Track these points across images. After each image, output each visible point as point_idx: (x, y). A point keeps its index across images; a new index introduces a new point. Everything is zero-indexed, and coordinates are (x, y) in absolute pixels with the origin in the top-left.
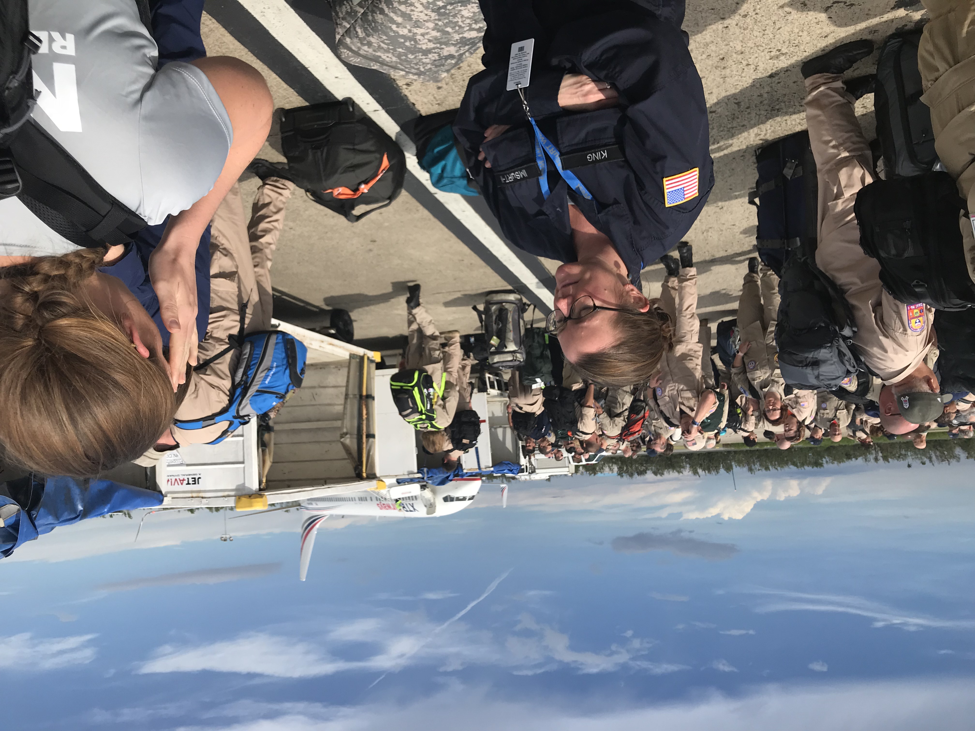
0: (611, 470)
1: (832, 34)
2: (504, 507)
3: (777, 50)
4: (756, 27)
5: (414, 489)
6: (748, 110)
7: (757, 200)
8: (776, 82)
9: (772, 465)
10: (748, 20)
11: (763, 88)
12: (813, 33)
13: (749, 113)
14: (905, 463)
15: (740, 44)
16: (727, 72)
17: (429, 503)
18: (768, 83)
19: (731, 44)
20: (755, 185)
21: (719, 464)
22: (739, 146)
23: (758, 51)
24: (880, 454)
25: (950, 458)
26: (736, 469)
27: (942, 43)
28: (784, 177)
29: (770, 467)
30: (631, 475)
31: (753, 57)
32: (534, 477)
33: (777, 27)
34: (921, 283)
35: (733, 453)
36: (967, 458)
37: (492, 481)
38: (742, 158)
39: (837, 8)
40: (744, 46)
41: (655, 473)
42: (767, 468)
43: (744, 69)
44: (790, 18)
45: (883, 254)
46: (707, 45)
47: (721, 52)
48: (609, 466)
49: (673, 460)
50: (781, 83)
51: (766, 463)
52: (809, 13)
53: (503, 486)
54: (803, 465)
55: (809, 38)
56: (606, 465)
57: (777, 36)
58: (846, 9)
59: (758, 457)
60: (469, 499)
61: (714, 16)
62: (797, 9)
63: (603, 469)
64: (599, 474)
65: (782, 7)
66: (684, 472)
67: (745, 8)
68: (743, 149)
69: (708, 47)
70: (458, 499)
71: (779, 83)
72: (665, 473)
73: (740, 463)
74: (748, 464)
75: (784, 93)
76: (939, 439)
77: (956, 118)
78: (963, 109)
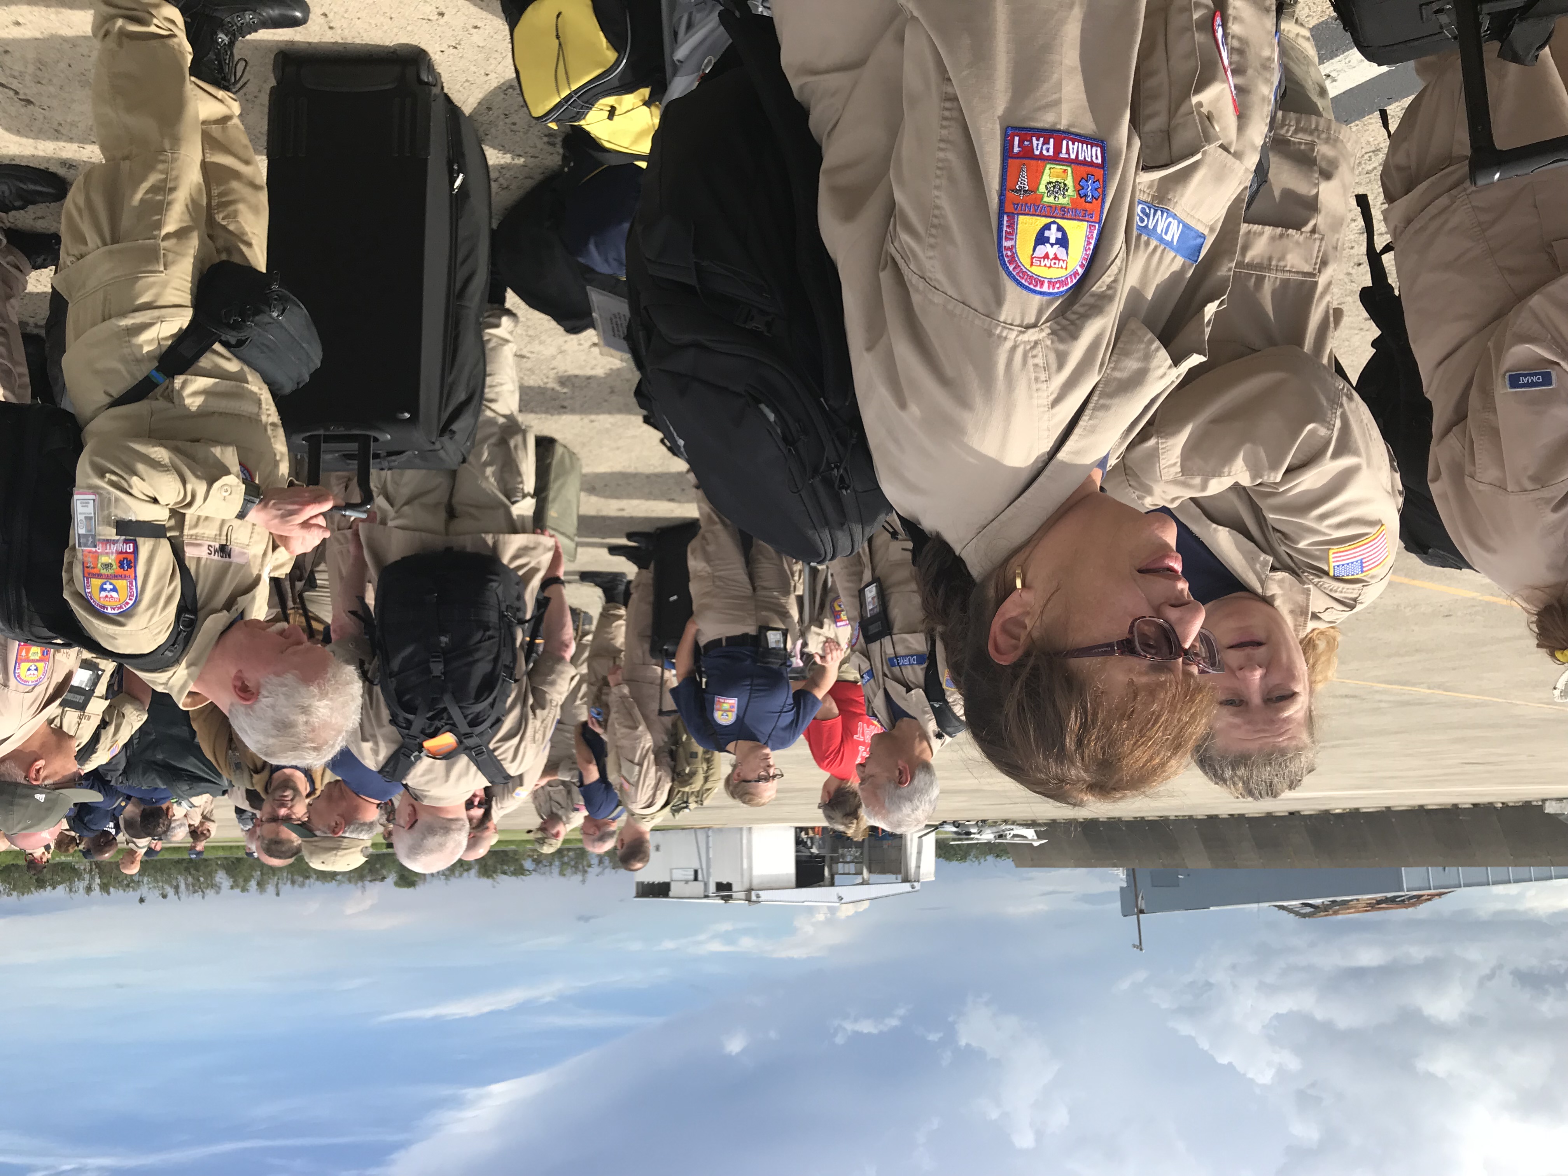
14: (137, 895)
24: (98, 881)
25: (207, 888)
27: (99, 202)
36: (232, 887)
58: (18, 104)
77: (95, 329)
78: (110, 318)
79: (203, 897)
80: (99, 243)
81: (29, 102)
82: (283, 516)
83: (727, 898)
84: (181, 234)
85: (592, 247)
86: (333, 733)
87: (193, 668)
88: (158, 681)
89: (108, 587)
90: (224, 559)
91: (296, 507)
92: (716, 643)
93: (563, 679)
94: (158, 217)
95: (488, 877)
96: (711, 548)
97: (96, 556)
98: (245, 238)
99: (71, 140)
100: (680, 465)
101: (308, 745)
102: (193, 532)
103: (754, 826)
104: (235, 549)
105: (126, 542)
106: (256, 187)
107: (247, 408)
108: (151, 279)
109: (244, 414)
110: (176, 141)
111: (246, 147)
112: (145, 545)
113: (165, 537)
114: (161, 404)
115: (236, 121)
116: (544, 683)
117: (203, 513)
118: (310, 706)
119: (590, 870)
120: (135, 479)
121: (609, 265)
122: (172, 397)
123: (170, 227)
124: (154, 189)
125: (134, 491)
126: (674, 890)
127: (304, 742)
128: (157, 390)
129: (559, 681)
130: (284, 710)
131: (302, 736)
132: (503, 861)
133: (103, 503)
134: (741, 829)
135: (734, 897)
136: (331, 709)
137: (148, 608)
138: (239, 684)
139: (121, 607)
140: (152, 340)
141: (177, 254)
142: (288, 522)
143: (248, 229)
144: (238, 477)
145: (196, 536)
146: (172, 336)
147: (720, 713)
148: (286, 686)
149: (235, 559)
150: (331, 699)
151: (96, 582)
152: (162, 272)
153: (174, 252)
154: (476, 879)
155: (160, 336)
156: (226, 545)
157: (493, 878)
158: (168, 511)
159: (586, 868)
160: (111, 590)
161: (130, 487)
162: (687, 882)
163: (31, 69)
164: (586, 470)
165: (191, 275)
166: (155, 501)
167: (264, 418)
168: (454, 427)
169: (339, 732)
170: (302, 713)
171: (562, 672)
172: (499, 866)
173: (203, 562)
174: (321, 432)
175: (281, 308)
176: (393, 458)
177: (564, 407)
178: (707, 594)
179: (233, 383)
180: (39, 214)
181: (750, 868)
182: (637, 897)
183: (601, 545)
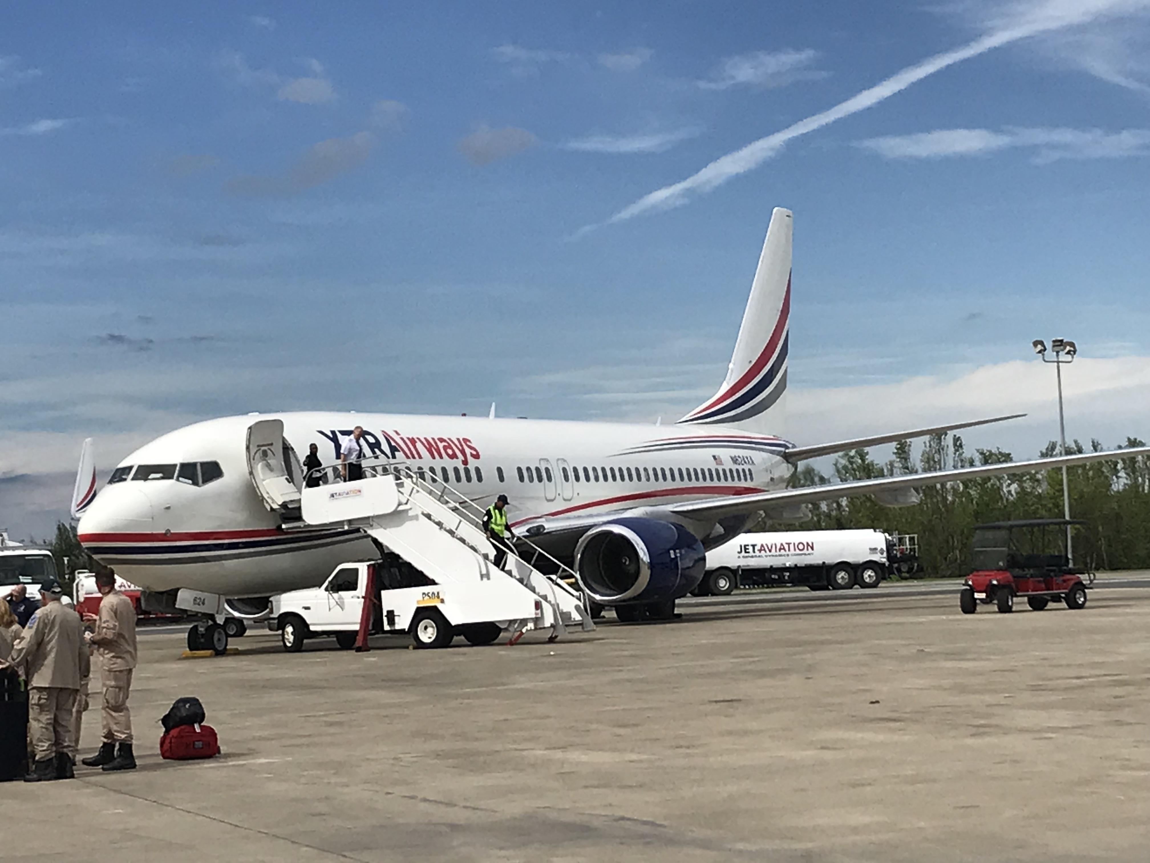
5: (321, 508)
17: (271, 459)
60: (129, 470)
70: (166, 472)
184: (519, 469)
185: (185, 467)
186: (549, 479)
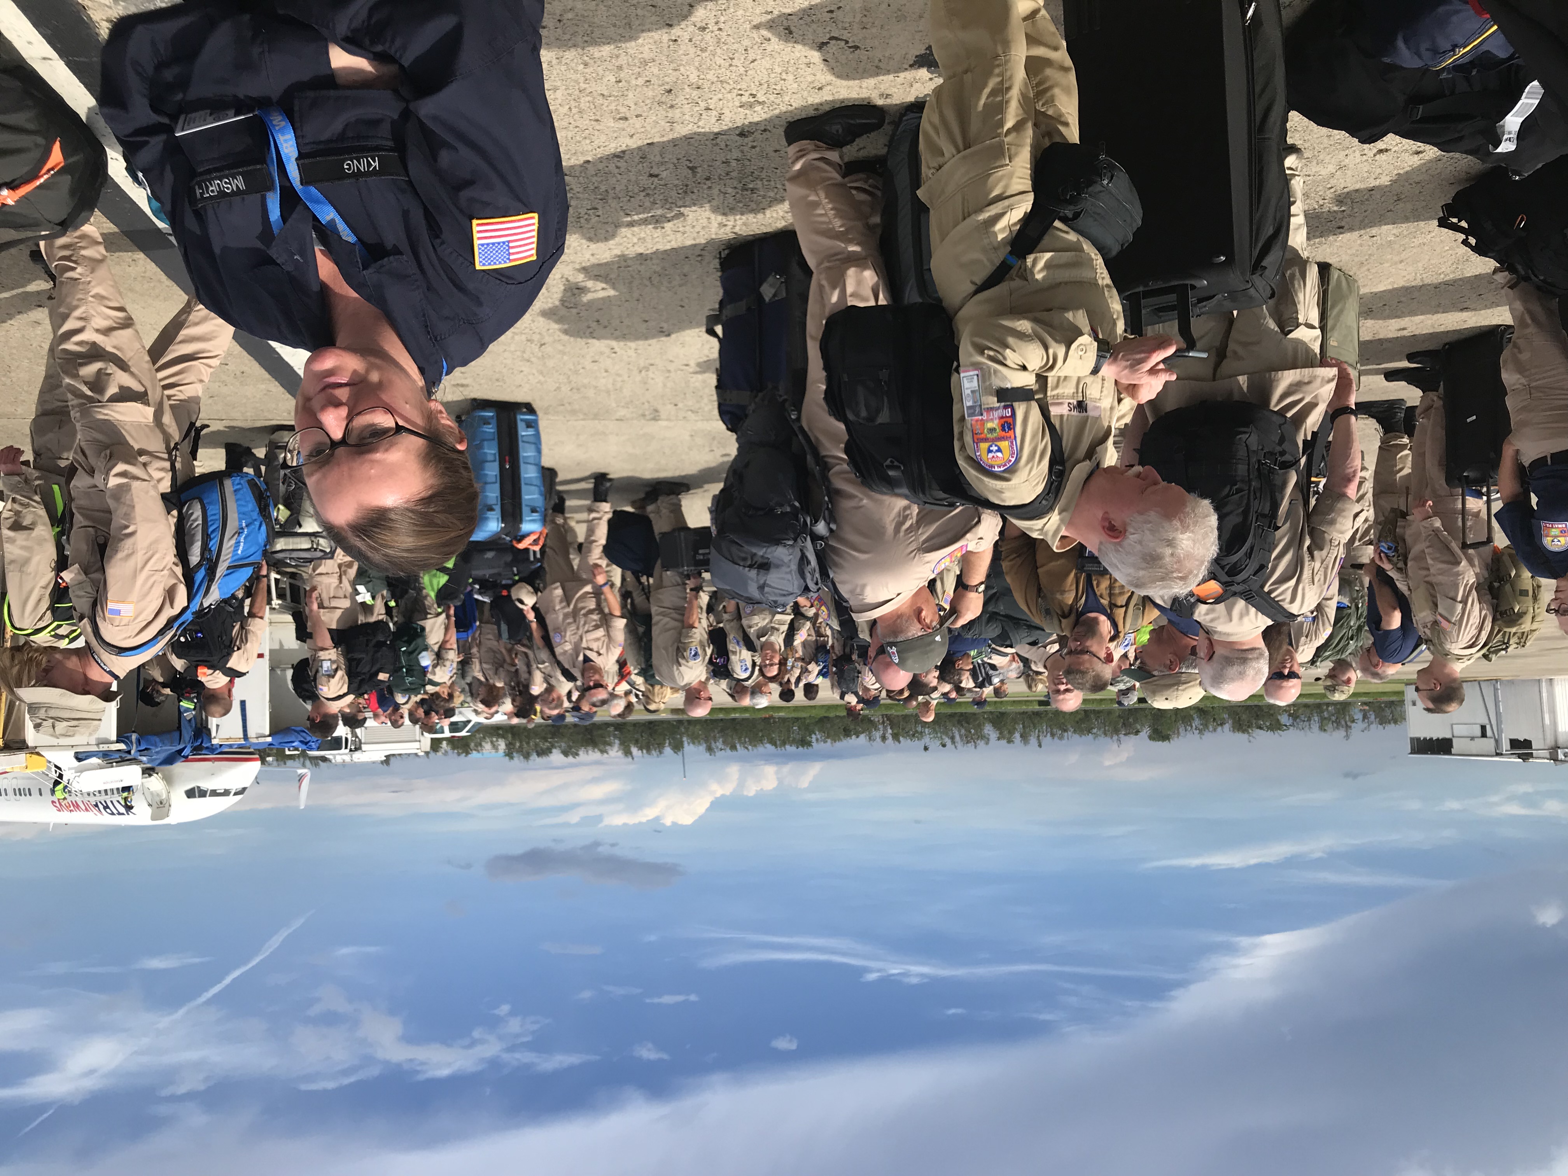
0: (495, 747)
1: (829, 88)
2: (302, 807)
3: (751, 95)
4: (719, 51)
5: (131, 774)
6: (709, 183)
7: (719, 329)
8: (750, 144)
9: (741, 743)
10: (708, 36)
11: (730, 150)
12: (802, 79)
13: (710, 188)
14: (920, 744)
15: (696, 73)
16: (676, 114)
17: (158, 800)
18: (737, 144)
19: (682, 68)
20: (717, 306)
21: (665, 740)
22: (694, 239)
23: (723, 90)
24: (890, 731)
25: (978, 739)
26: (689, 748)
27: (951, 116)
28: (760, 297)
29: (738, 746)
30: (527, 756)
31: (715, 98)
32: (358, 757)
33: (750, 59)
34: (896, 463)
35: (686, 724)
36: (999, 739)
37: (285, 764)
38: (699, 258)
39: (834, 48)
40: (702, 77)
41: (566, 753)
42: (733, 748)
43: (701, 115)
44: (769, 48)
45: (851, 416)
46: (645, 63)
47: (667, 79)
48: (492, 742)
49: (595, 733)
50: (758, 149)
51: (732, 738)
52: (796, 45)
53: (301, 771)
54: (784, 743)
55: (795, 85)
56: (488, 740)
57: (750, 72)
58: (848, 52)
59: (722, 731)
60: (236, 794)
61: (654, 18)
62: (780, 37)
63: (481, 745)
64: (474, 754)
65: (757, 27)
66: (610, 752)
67: (700, 14)
68: (700, 244)
69: (647, 67)
70: (214, 793)
71: (754, 147)
72: (581, 753)
73: (694, 739)
74: (707, 740)
75: (761, 165)
76: (964, 711)
77: (959, 228)
78: (969, 216)
79: (976, 747)
80: (955, 152)
81: (856, 48)
82: (1132, 366)
83: (1526, 757)
84: (1018, 127)
85: (1400, 44)
86: (1197, 563)
87: (1064, 514)
88: (1034, 528)
89: (994, 448)
90: (1082, 414)
91: (1143, 355)
92: (1539, 463)
93: (1345, 517)
94: (1000, 116)
95: (1243, 732)
96: (1524, 356)
97: (983, 422)
98: (1063, 119)
99: (888, 72)
100: (1486, 265)
101: (1175, 575)
102: (1055, 392)
103: (1556, 678)
104: (1090, 405)
105: (1005, 407)
106: (1066, 70)
107: (1086, 274)
108: (1000, 173)
109: (1085, 280)
110: (1006, 44)
111: (1054, 34)
112: (1020, 409)
113: (1033, 399)
114: (1017, 283)
115: (1043, 12)
116: (1322, 523)
117: (1062, 374)
118: (1174, 539)
119: (1353, 725)
120: (1008, 352)
121: (1420, 57)
122: (1025, 275)
123: (1009, 124)
124: (993, 93)
125: (1008, 363)
126: (1457, 745)
127: (1172, 572)
128: (1012, 271)
129: (1340, 519)
130: (1152, 545)
131: (1169, 567)
132: (1257, 716)
133: (984, 375)
134: (1539, 681)
135: (1534, 755)
136: (1193, 541)
137: (1028, 462)
138: (1107, 524)
139: (1005, 465)
140: (1005, 227)
141: (1019, 146)
142: (1138, 370)
143: (1064, 110)
144: (1090, 335)
145: (1058, 396)
146: (1020, 221)
147: (1549, 539)
148: (1150, 522)
149: (1091, 413)
150: (1193, 532)
151: (984, 446)
152: (1008, 165)
153: (1015, 145)
154: (1231, 733)
155: (1011, 223)
156: (1083, 401)
157: (1248, 733)
158: (1034, 376)
159: (1349, 723)
160: (997, 451)
161: (1005, 358)
162: (1472, 738)
163: (858, 17)
164: (1363, 291)
165: (1029, 161)
166: (1024, 368)
167: (1100, 282)
168: (1264, 264)
169: (1202, 563)
170: (1168, 546)
171: (1344, 511)
172: (1254, 721)
173: (1065, 418)
174: (1141, 289)
175: (1109, 174)
176: (1204, 303)
177: (1342, 227)
178: (1524, 409)
179: (1073, 253)
180: (861, 146)
181: (1554, 723)
182: (1411, 753)
183: (1376, 372)
184: (30, 795)
185: (204, 796)
186: (14, 790)
